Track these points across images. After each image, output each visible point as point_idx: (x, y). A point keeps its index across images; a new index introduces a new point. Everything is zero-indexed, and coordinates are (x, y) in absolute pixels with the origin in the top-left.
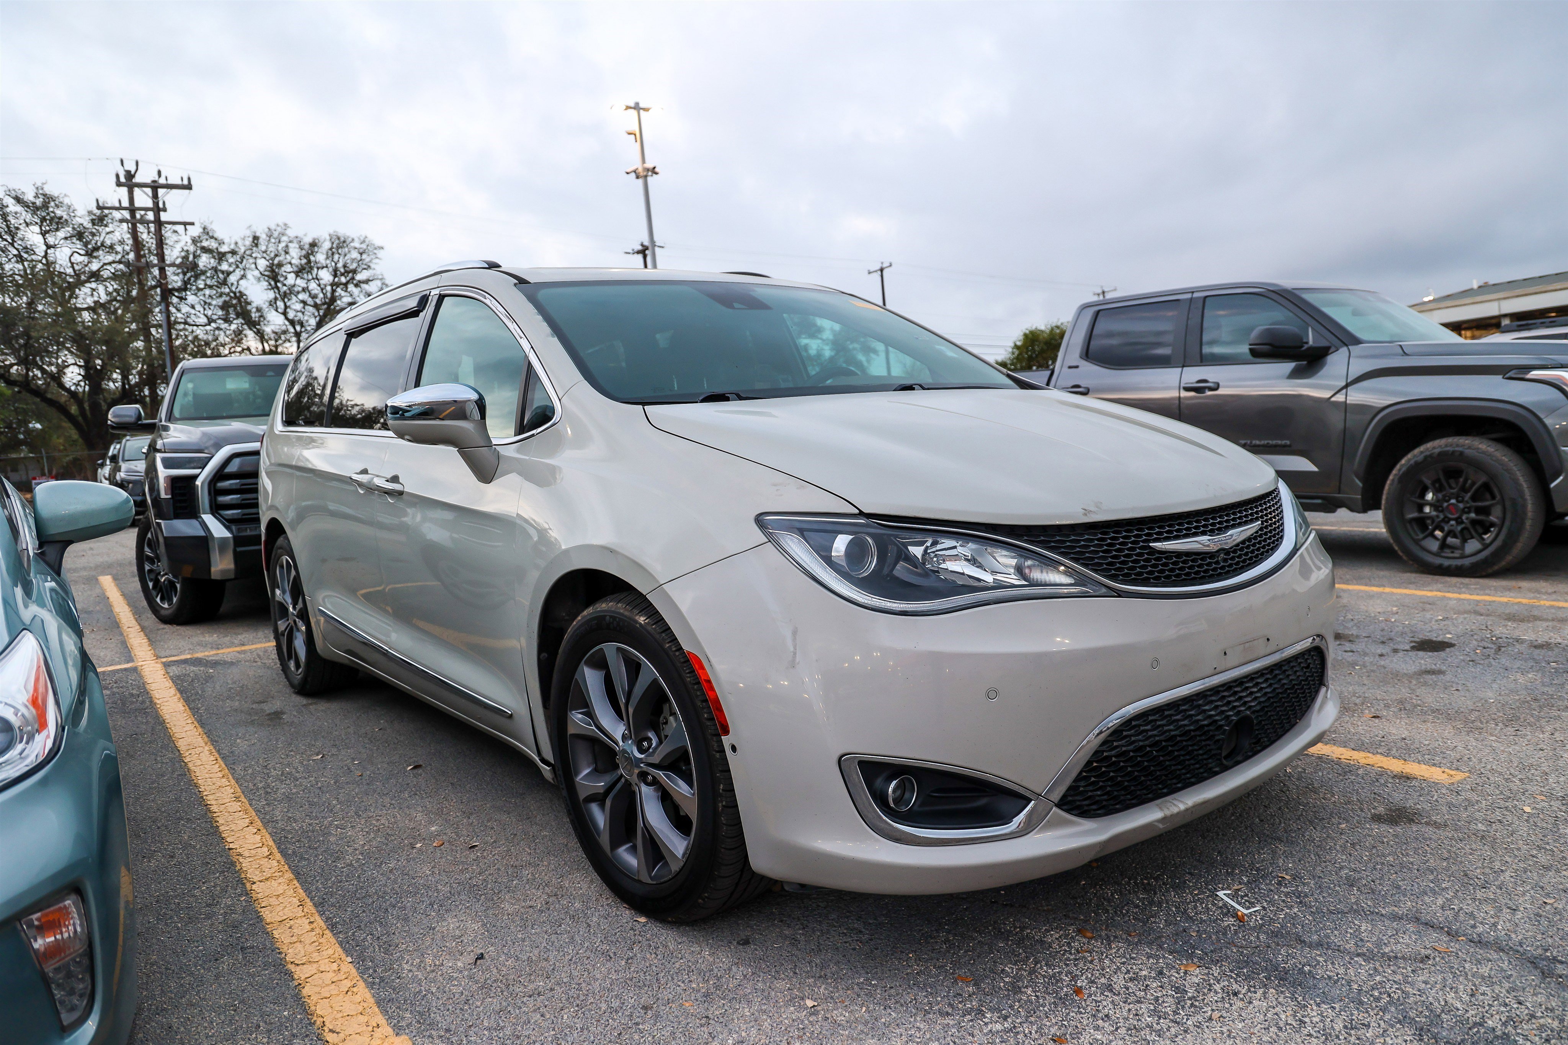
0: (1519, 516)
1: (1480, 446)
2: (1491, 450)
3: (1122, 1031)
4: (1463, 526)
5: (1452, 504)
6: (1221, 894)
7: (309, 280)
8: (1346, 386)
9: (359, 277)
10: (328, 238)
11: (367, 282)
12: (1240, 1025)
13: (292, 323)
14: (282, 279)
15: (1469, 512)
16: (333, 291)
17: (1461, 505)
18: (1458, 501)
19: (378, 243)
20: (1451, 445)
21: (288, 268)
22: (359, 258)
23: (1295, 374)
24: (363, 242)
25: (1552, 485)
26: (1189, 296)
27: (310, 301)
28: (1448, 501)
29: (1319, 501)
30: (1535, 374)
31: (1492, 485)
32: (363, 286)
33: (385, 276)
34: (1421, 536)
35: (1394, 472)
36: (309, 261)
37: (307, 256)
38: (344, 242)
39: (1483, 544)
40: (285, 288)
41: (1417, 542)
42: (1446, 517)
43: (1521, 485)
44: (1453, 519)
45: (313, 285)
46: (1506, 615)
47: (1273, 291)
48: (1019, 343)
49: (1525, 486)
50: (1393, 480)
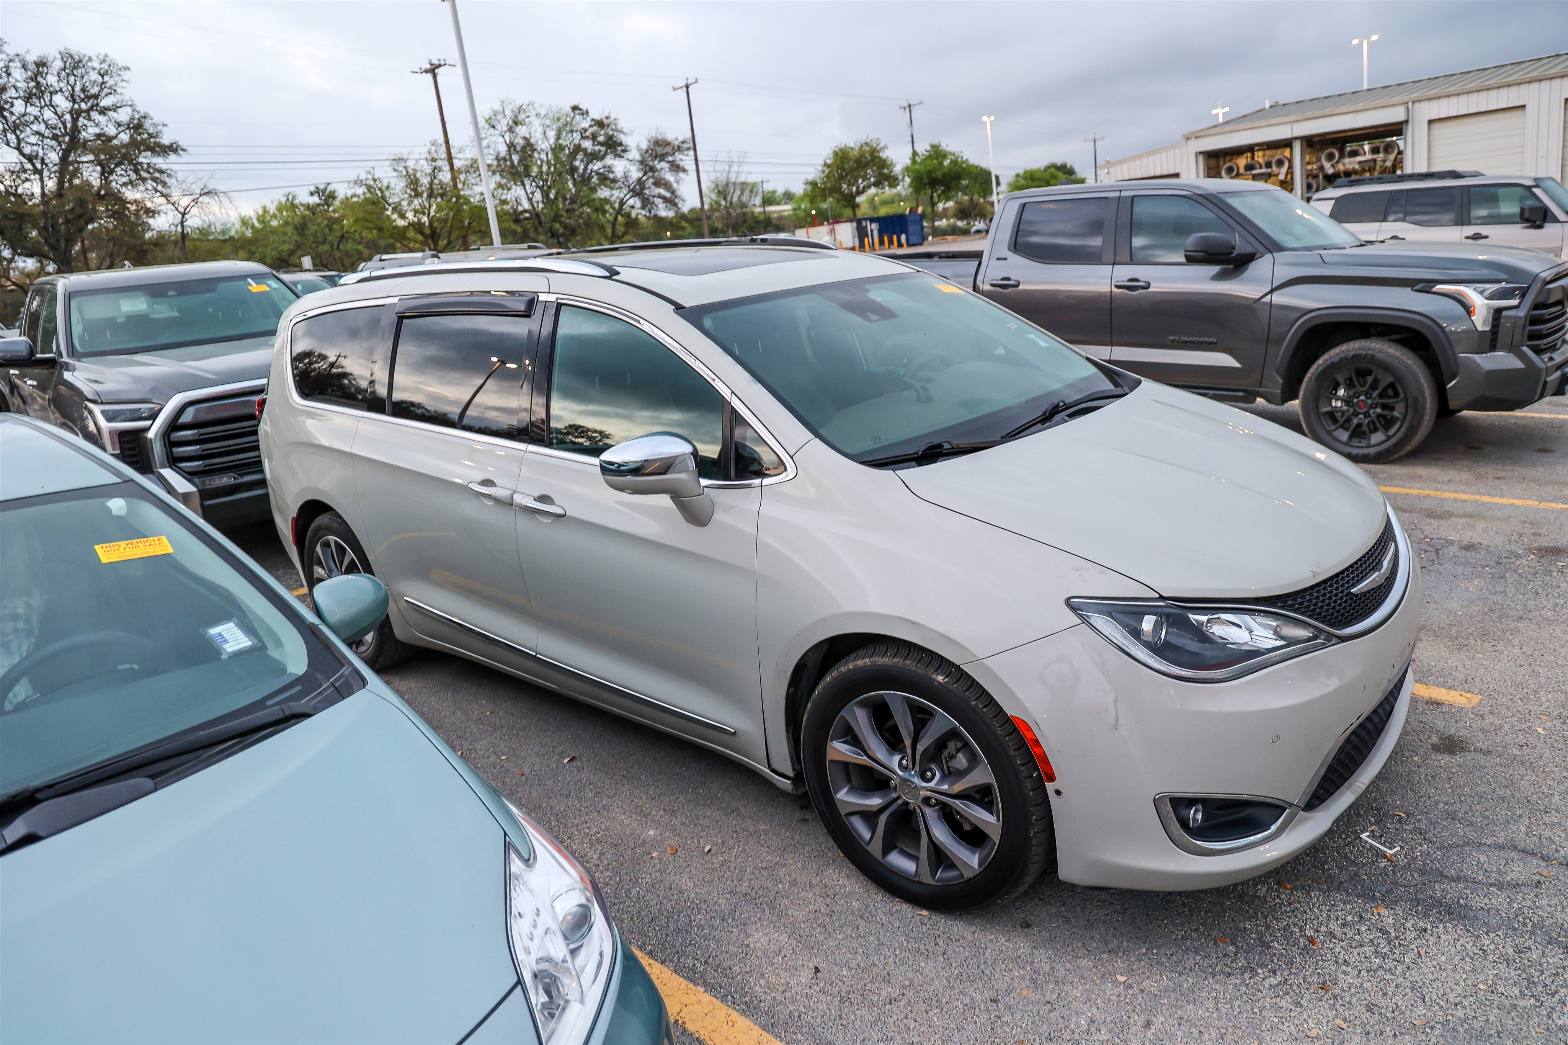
0: (1419, 412)
1: (1389, 350)
2: (1398, 354)
3: (1363, 973)
4: (1370, 419)
5: (1362, 400)
6: (1364, 836)
7: (42, 108)
8: (1272, 291)
9: (105, 102)
10: (59, 56)
11: (115, 108)
12: (1444, 958)
13: (30, 158)
14: (7, 106)
15: (1376, 407)
16: (75, 120)
17: (1369, 401)
18: (1366, 398)
19: (121, 63)
20: (1364, 349)
21: (12, 93)
22: (101, 80)
23: (1220, 277)
24: (104, 61)
25: (1449, 386)
26: (1117, 194)
27: (47, 133)
28: (1358, 397)
29: (1241, 394)
30: (1440, 287)
31: (1397, 384)
32: (111, 114)
33: (136, 102)
34: (1333, 428)
35: (1312, 370)
36: (38, 85)
37: (34, 78)
38: (80, 61)
39: (1387, 436)
40: (14, 118)
41: (1329, 433)
42: (1355, 411)
43: (1422, 385)
44: (1361, 413)
45: (48, 114)
46: (1426, 510)
47: (1200, 195)
48: (829, 162)
49: (1426, 386)
50: (1311, 378)
